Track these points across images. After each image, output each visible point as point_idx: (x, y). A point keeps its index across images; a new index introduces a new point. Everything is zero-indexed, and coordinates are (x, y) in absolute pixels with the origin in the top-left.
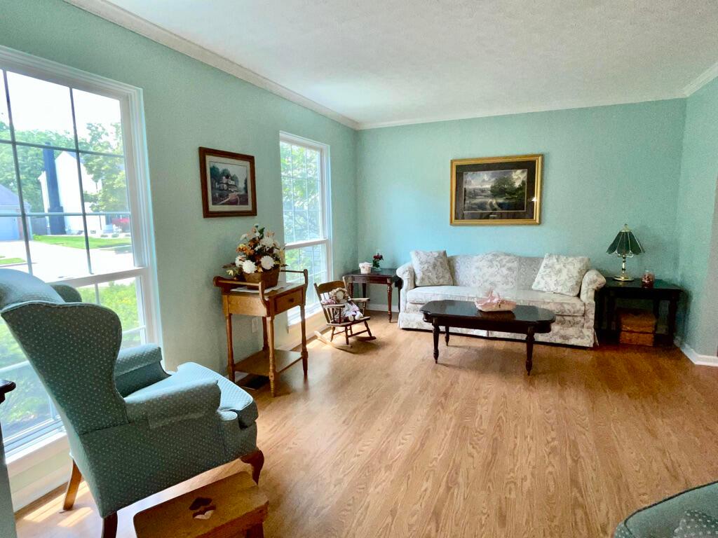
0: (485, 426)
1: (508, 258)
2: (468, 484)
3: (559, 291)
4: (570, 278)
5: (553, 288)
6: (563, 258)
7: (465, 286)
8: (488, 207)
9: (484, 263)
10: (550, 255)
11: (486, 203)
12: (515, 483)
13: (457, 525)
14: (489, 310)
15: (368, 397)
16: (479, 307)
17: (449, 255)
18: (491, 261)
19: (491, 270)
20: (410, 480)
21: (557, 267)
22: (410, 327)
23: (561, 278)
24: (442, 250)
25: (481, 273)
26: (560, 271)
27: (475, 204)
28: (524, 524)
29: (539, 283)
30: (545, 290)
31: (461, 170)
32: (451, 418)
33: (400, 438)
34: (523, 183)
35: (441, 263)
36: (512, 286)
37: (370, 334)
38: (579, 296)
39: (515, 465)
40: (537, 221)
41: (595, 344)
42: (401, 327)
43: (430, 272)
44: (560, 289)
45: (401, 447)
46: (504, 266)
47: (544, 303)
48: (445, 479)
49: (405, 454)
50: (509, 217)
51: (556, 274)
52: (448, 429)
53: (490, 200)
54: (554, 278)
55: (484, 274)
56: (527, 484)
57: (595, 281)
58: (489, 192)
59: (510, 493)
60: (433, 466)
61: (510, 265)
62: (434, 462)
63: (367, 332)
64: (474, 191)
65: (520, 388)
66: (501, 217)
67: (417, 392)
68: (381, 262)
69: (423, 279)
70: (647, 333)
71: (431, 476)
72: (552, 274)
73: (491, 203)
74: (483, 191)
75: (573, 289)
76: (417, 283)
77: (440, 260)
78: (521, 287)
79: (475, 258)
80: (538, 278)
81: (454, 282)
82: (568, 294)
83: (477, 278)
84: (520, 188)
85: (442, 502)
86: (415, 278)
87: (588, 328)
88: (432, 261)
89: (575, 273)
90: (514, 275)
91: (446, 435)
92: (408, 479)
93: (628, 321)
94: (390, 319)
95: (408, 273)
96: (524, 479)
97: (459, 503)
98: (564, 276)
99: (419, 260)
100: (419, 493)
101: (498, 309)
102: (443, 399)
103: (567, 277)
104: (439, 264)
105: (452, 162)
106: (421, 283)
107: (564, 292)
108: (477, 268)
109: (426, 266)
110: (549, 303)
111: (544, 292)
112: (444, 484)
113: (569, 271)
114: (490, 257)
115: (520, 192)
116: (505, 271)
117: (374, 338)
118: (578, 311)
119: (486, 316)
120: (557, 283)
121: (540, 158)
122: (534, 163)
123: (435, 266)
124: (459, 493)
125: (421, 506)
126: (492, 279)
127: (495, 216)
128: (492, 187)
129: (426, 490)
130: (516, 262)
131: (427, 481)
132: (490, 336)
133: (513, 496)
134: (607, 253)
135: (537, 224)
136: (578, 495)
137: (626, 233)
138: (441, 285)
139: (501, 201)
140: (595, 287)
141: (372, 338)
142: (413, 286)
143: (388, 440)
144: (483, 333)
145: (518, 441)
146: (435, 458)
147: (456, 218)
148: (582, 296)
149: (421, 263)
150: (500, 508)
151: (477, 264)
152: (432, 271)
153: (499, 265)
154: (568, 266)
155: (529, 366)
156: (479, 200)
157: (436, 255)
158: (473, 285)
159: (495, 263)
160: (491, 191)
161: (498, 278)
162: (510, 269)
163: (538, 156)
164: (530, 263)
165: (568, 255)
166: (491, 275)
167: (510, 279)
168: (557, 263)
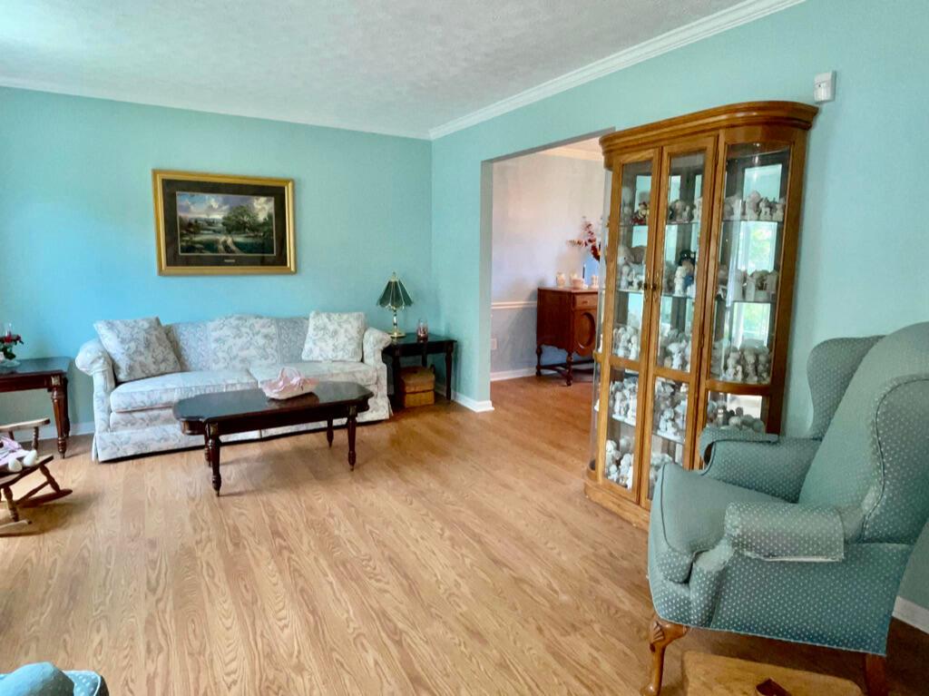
0: (364, 550)
1: (261, 322)
2: (413, 624)
3: (339, 358)
4: (349, 339)
5: (331, 355)
6: (335, 317)
7: (201, 370)
8: (221, 247)
9: (226, 331)
10: (317, 314)
11: (217, 242)
12: (454, 594)
13: (448, 676)
14: (290, 395)
15: (153, 591)
16: (271, 394)
17: (164, 323)
18: (237, 328)
19: (239, 342)
20: (345, 665)
21: (331, 328)
22: (120, 455)
23: (339, 342)
24: (153, 317)
25: (226, 347)
26: (335, 333)
27: (200, 243)
28: (499, 628)
29: (311, 351)
30: (320, 359)
31: (172, 188)
32: (316, 560)
33: (272, 620)
34: (270, 216)
35: (158, 338)
36: (274, 361)
37: (55, 486)
38: (362, 361)
39: (436, 575)
40: (293, 269)
41: (390, 415)
42: (101, 458)
43: (141, 354)
44: (340, 355)
45: (287, 631)
46: (258, 333)
47: (332, 375)
48: (383, 634)
49: (304, 636)
50: (252, 263)
51: (332, 337)
52: (326, 575)
53: (222, 238)
54: (331, 342)
55: (230, 348)
56: (465, 589)
57: (381, 341)
58: (221, 225)
59: (460, 607)
60: (354, 629)
61: (265, 331)
62: (352, 625)
63: (49, 486)
64: (196, 221)
65: (357, 488)
66: (239, 262)
67: (231, 548)
68: (16, 349)
69: (131, 368)
70: (428, 391)
71: (365, 642)
72: (327, 337)
73: (225, 242)
74: (211, 223)
75: (355, 353)
76: (122, 377)
77: (155, 333)
78: (286, 360)
79: (211, 325)
80: (307, 346)
81: (181, 365)
82: (351, 360)
83: (220, 355)
84: (265, 224)
85: (407, 663)
86: (114, 368)
87: (382, 397)
88: (142, 335)
89: (354, 333)
90: (273, 345)
91: (331, 583)
92: (342, 665)
93: (411, 382)
94: (63, 452)
95: (102, 361)
96: (457, 585)
97: (424, 650)
98: (342, 338)
99: (118, 337)
100: (373, 674)
101: (300, 392)
102: (278, 540)
103: (346, 339)
104: (154, 339)
105: (155, 173)
106: (129, 374)
107: (346, 357)
108: (217, 340)
109: (133, 345)
110: (338, 374)
111: (321, 362)
112: (388, 642)
113: (346, 331)
114: (234, 322)
115: (266, 228)
116: (261, 341)
117: (69, 492)
118: (371, 379)
119: (289, 405)
120: (335, 348)
121: (290, 184)
122: (282, 189)
123: (148, 345)
124: (414, 638)
125: (390, 684)
126: (244, 354)
127: (233, 261)
128: (224, 218)
129: (376, 663)
130: (273, 326)
131: (367, 651)
132: (264, 436)
133: (465, 608)
134: (379, 306)
135: (290, 273)
136: (511, 572)
137: (396, 283)
138: (162, 374)
139: (240, 239)
140: (381, 348)
141: (60, 493)
142: (113, 385)
143: (259, 633)
144: (254, 434)
145: (413, 548)
146: (347, 619)
147: (169, 264)
148: (366, 360)
149: (123, 341)
150: (468, 629)
151: (215, 334)
152: (146, 352)
153: (250, 333)
154: (345, 326)
155: (352, 459)
156: (205, 237)
157: (146, 325)
158: (214, 366)
159: (243, 330)
160: (223, 224)
161: (253, 352)
162: (266, 336)
163: (287, 181)
164: (293, 327)
165: (341, 311)
166: (242, 349)
167: (269, 350)
168: (329, 323)
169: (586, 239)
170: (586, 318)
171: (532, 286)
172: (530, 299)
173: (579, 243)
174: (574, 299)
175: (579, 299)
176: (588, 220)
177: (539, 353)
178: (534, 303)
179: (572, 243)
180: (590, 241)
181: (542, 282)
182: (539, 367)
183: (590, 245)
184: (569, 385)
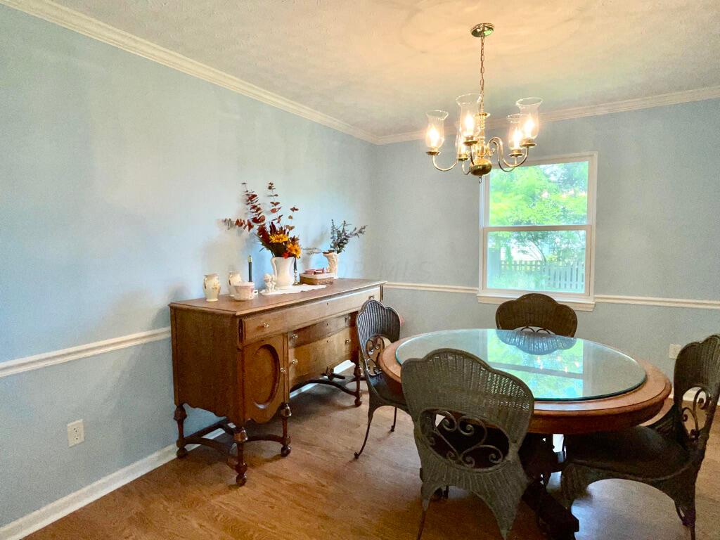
169: (250, 216)
170: (263, 354)
171: (159, 300)
172: (155, 324)
173: (239, 223)
174: (241, 325)
175: (251, 324)
176: (252, 189)
177: (180, 417)
178: (165, 332)
179: (228, 222)
180: (255, 220)
181: (178, 292)
182: (182, 441)
183: (256, 226)
184: (241, 481)
